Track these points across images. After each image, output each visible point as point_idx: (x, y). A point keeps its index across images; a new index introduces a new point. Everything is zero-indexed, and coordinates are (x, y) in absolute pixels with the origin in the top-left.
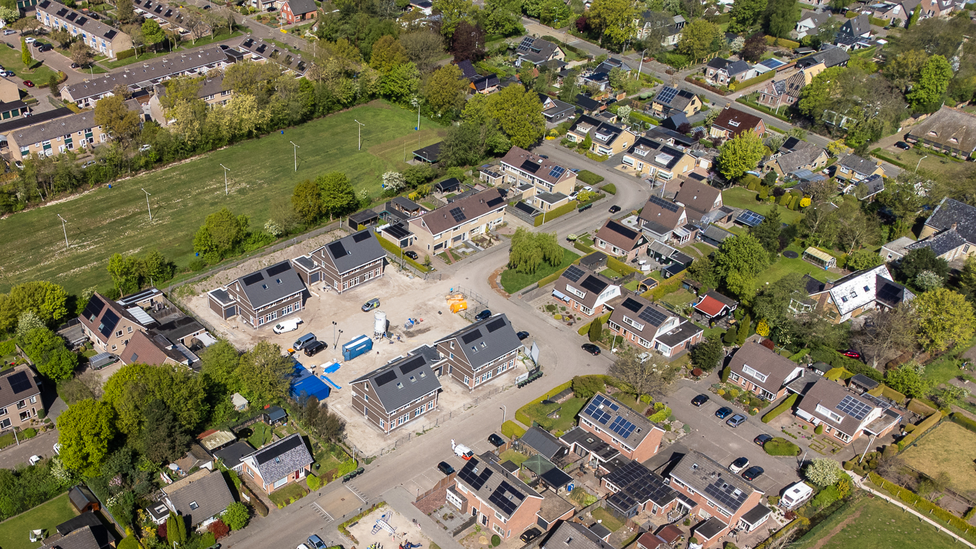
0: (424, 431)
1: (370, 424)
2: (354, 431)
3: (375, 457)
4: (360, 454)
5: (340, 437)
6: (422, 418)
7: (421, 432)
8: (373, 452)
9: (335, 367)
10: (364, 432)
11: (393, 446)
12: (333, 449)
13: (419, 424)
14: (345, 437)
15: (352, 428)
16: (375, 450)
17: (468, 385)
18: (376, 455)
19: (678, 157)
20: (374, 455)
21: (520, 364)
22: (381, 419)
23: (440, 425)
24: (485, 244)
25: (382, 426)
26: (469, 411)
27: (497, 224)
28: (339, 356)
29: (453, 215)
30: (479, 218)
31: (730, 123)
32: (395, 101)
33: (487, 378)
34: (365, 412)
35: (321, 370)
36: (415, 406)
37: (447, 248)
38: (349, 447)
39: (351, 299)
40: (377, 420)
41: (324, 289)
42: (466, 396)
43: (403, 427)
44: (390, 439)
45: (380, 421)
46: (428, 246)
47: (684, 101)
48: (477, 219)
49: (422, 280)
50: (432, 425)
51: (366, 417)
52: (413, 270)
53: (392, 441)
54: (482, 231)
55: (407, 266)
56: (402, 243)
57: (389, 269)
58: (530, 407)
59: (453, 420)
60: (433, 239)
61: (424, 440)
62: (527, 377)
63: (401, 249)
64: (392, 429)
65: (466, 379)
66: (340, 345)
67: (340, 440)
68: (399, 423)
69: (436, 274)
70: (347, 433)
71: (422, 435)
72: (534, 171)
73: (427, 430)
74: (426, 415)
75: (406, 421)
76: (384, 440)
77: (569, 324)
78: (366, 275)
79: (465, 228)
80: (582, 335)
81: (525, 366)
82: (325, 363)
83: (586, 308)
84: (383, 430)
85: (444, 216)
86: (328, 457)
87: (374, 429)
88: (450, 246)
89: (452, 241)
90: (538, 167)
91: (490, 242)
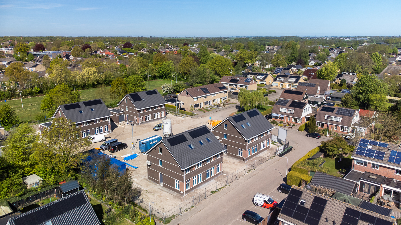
0: (218, 190)
1: (166, 189)
2: (150, 196)
3: (174, 216)
4: (157, 214)
5: (136, 202)
6: (213, 181)
7: (214, 189)
8: (171, 212)
9: (133, 157)
10: (160, 196)
11: (190, 205)
12: (126, 211)
13: (211, 185)
14: (141, 202)
15: (147, 194)
16: (174, 210)
17: (242, 157)
18: (175, 214)
19: (298, 78)
20: (173, 214)
21: (272, 145)
22: (177, 180)
23: (231, 184)
24: (222, 106)
25: (177, 189)
26: (250, 173)
27: (225, 100)
28: (137, 151)
29: (202, 90)
30: (216, 93)
31: (310, 74)
32: (165, 78)
33: (255, 151)
34: (160, 181)
35: (121, 159)
36: (205, 167)
37: (201, 107)
38: (145, 210)
39: (146, 126)
40: (172, 183)
41: (128, 123)
42: (243, 164)
43: (197, 189)
44: (186, 199)
45: (176, 182)
46: (191, 105)
47: (286, 71)
48: (215, 94)
49: (191, 118)
50: (223, 185)
51: (161, 184)
52: (184, 115)
53: (189, 200)
54: (218, 102)
55: (180, 114)
56: (175, 105)
57: (170, 115)
58: (300, 163)
59: (240, 180)
60: (194, 100)
61: (220, 196)
62: (283, 149)
63: (175, 106)
64: (187, 190)
65: (240, 152)
66: (138, 145)
67: (135, 205)
68: (194, 183)
69: (198, 115)
70: (142, 199)
71: (216, 193)
72: (236, 82)
73: (220, 189)
74: (215, 178)
75: (200, 182)
76: (182, 201)
77: (289, 128)
78: (155, 115)
79: (210, 98)
80: (302, 131)
81: (276, 146)
82: (125, 155)
83: (297, 118)
84: (178, 192)
85: (198, 90)
86: (122, 221)
87: (170, 192)
88: (203, 107)
89: (203, 104)
90: (238, 80)
91: (224, 105)
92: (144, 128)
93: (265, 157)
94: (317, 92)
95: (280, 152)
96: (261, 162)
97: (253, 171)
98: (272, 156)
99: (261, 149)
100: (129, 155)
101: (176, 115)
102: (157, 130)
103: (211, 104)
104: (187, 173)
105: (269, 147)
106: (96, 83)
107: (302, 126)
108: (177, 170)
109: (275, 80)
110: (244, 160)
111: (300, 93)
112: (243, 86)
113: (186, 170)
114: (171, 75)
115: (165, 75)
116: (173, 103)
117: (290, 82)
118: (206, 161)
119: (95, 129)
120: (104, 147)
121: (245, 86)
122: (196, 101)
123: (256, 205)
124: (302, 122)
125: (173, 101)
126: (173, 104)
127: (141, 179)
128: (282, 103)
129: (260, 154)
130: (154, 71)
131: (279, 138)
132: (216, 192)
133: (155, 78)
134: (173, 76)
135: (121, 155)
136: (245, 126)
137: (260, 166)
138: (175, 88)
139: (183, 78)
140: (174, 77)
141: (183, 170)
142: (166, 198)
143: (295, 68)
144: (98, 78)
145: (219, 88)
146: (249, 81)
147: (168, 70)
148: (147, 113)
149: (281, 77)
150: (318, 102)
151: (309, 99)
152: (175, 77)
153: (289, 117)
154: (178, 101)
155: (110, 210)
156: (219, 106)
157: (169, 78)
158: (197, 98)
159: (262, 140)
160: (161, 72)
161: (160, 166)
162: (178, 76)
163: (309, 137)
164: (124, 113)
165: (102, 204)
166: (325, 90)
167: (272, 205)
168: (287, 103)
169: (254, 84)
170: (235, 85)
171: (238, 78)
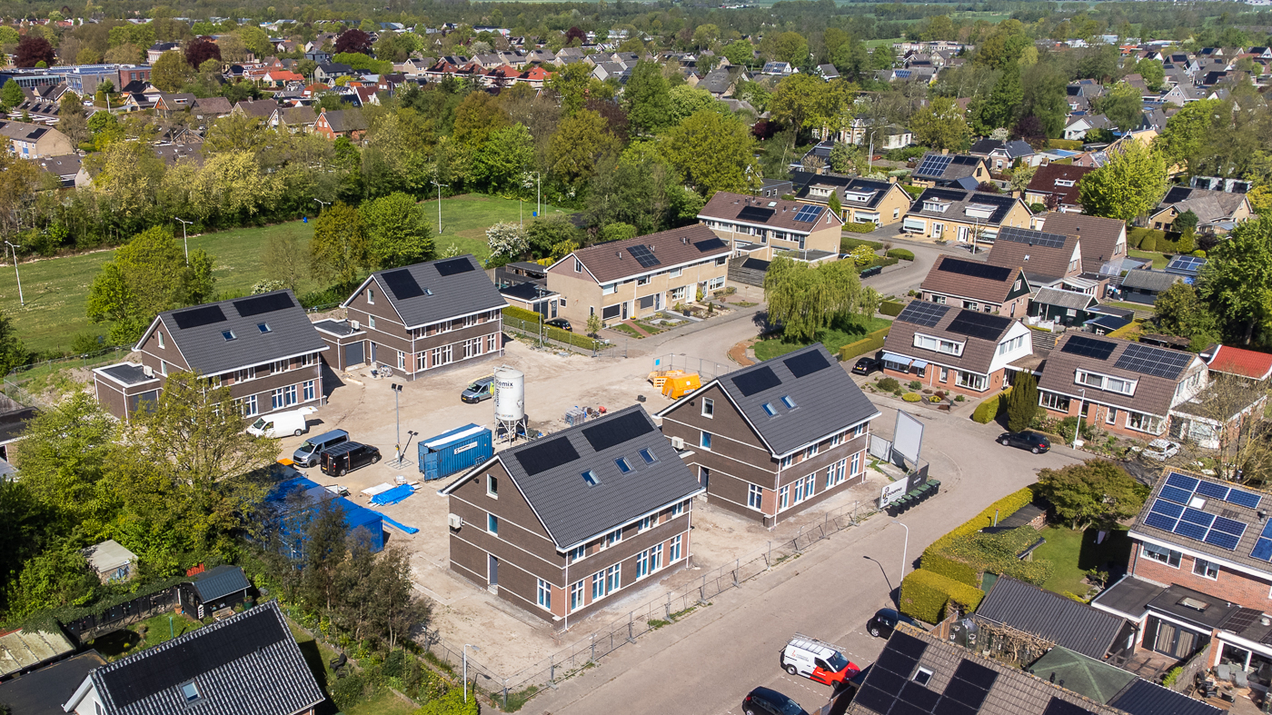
0: (672, 616)
1: (507, 606)
2: (459, 624)
3: (533, 689)
4: (481, 681)
5: (419, 639)
6: (656, 589)
7: (661, 616)
8: (525, 676)
9: (401, 493)
10: (490, 625)
11: (583, 660)
12: (394, 668)
13: (652, 600)
14: (434, 640)
15: (450, 617)
16: (532, 671)
17: (759, 510)
18: (536, 685)
19: (1004, 205)
20: (530, 683)
21: (871, 473)
22: (541, 581)
23: (714, 600)
24: (702, 313)
25: (544, 607)
26: (782, 566)
27: (715, 289)
28: (410, 473)
29: (634, 255)
30: (685, 267)
31: (1057, 183)
32: (495, 190)
33: (806, 494)
34: (489, 579)
35: (364, 499)
36: (634, 542)
37: (628, 318)
38: (447, 667)
39: (435, 386)
40: (528, 588)
41: (375, 373)
42: (760, 536)
43: (606, 609)
44: (571, 639)
45: (539, 586)
46: (592, 309)
47: (965, 169)
48: (681, 268)
49: (589, 359)
50: (690, 601)
51: (493, 589)
52: (566, 346)
53: (578, 644)
54: (689, 297)
55: (551, 341)
56: (536, 307)
57: (515, 346)
58: (957, 543)
59: (745, 589)
60: (602, 293)
61: (677, 638)
62: (904, 490)
63: (536, 314)
64: (573, 611)
65: (753, 494)
66: (413, 454)
67: (416, 649)
68: (595, 592)
69: (615, 349)
70: (437, 632)
71: (667, 626)
72: (764, 220)
73: (679, 614)
74: (665, 578)
75: (614, 591)
76: (557, 644)
77: (942, 408)
78: (467, 345)
79: (659, 282)
80: (984, 423)
81: (884, 476)
82: (373, 486)
83: (972, 375)
84: (548, 617)
85: (618, 255)
86: (380, 696)
87: (520, 615)
88: (633, 316)
89: (636, 305)
90: (770, 212)
91: (710, 311)
92: (429, 393)
93: (838, 513)
94: (1070, 269)
95: (892, 499)
96: (821, 533)
97: (792, 560)
98: (865, 510)
99: (829, 487)
100: (386, 487)
101: (538, 344)
102: (474, 401)
103: (665, 304)
104: (574, 562)
105: (859, 478)
106: (252, 209)
107: (987, 406)
108: (547, 549)
109: (916, 208)
110: (765, 522)
111: (1001, 273)
112: (789, 236)
113: (573, 554)
114: (521, 180)
115: (498, 179)
116: (527, 301)
117: (971, 220)
118: (638, 524)
119: (274, 392)
120: (305, 458)
121: (797, 235)
122: (609, 296)
123: (790, 671)
124: (992, 387)
125: (526, 291)
126: (527, 305)
127: (430, 568)
128: (925, 317)
129: (823, 503)
130: (458, 162)
131: (896, 447)
132: (666, 623)
133: (458, 187)
134: (528, 185)
135: (362, 487)
136: (776, 408)
137: (817, 547)
138: (534, 239)
139: (565, 192)
140: (531, 188)
141: (563, 551)
142: (509, 633)
143: (1001, 153)
144: (261, 190)
145: (696, 244)
146: (810, 217)
147: (508, 161)
148: (440, 340)
149: (937, 199)
150: (1065, 309)
151: (1034, 295)
152: (536, 186)
153: (945, 370)
154: (548, 293)
155: (344, 659)
156: (692, 313)
157: (510, 188)
158: (615, 285)
159: (835, 457)
160: (482, 166)
161: (489, 532)
162: (546, 184)
163: (1009, 445)
164: (363, 336)
165: (318, 642)
166: (1103, 259)
167: (841, 676)
168: (943, 314)
169: (829, 226)
170: (759, 231)
171: (773, 204)
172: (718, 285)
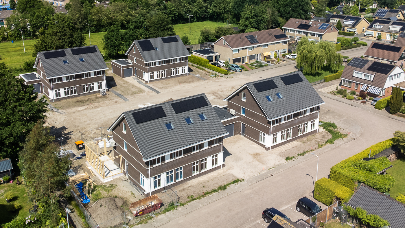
24: (275, 62)
27: (283, 54)
29: (248, 39)
37: (245, 63)
46: (229, 59)
47: (393, 14)
48: (268, 45)
52: (215, 73)
56: (208, 58)
60: (233, 53)
72: (307, 29)
79: (258, 49)
85: (241, 39)
88: (247, 62)
89: (248, 58)
90: (310, 26)
91: (278, 61)
103: (261, 58)
109: (370, 27)
111: (396, 49)
112: (316, 35)
116: (204, 55)
117: (391, 32)
119: (84, 86)
121: (319, 35)
122: (236, 55)
126: (204, 57)
128: (359, 64)
145: (275, 36)
146: (324, 28)
148: (160, 68)
149: (378, 23)
154: (213, 52)
156: (271, 62)
158: (239, 49)
164: (132, 66)
168: (366, 63)
169: (332, 31)
170: (305, 33)
171: (311, 23)
172: (284, 52)
